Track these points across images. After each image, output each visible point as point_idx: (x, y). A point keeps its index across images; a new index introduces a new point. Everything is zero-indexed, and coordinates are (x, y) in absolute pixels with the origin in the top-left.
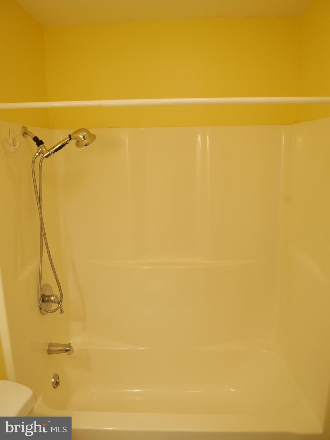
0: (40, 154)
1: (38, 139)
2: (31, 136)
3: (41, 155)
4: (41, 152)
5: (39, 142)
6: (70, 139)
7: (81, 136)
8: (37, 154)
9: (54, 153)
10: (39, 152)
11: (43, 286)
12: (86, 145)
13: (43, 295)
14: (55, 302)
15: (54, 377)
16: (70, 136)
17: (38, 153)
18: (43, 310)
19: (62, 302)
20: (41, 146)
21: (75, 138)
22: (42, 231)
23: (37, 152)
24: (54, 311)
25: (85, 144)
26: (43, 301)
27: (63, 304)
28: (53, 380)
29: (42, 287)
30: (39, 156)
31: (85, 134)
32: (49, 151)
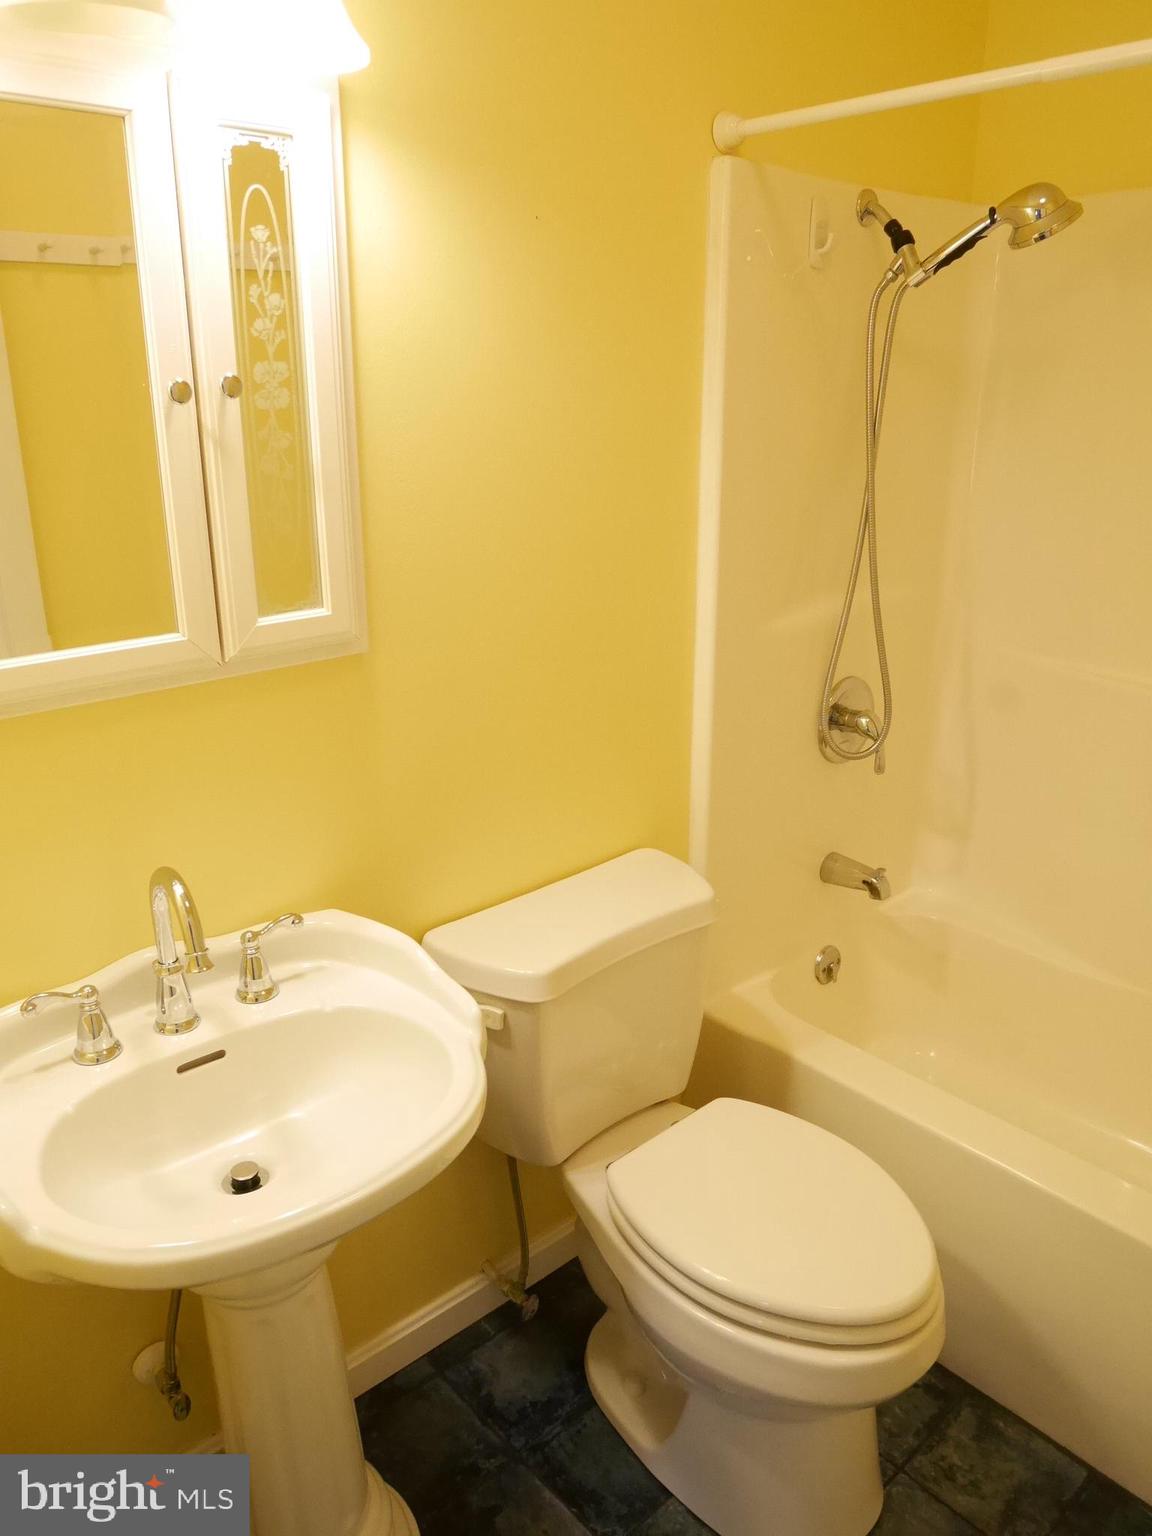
0: (897, 275)
1: (899, 227)
2: (880, 221)
3: (901, 277)
4: (901, 270)
5: (899, 236)
6: (993, 221)
7: (1029, 211)
8: (890, 274)
9: (936, 271)
10: (895, 269)
11: (840, 682)
12: (1042, 237)
13: (836, 708)
14: (866, 733)
15: (823, 952)
16: (992, 211)
17: (894, 272)
18: (830, 747)
19: (885, 737)
20: (905, 248)
21: (1007, 219)
22: (868, 518)
23: (890, 270)
24: (858, 756)
25: (1036, 236)
26: (833, 722)
27: (889, 745)
28: (819, 959)
29: (835, 682)
30: (893, 280)
31: (1043, 201)
32: (922, 264)
